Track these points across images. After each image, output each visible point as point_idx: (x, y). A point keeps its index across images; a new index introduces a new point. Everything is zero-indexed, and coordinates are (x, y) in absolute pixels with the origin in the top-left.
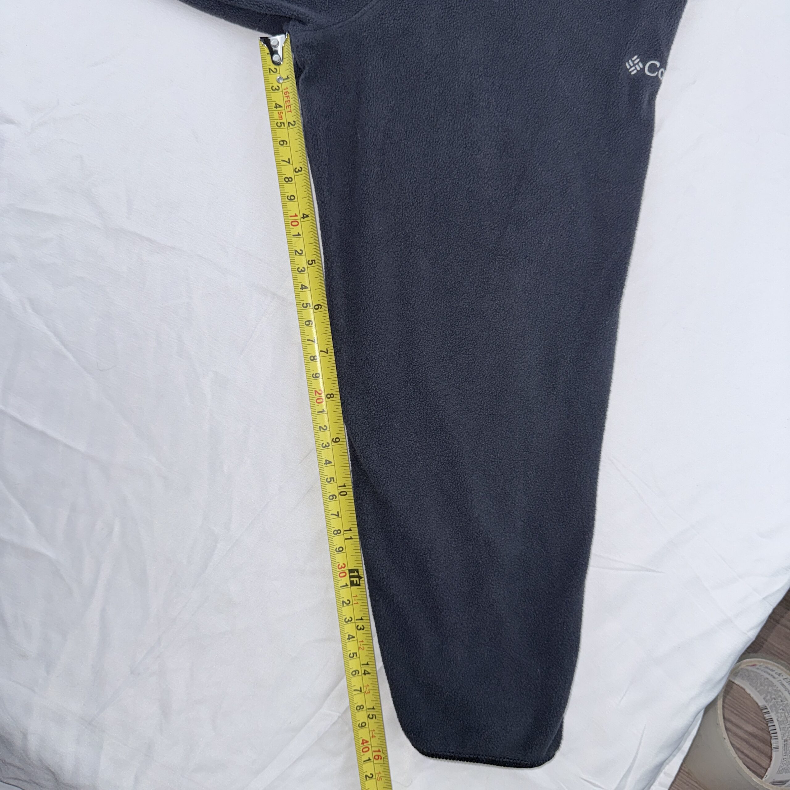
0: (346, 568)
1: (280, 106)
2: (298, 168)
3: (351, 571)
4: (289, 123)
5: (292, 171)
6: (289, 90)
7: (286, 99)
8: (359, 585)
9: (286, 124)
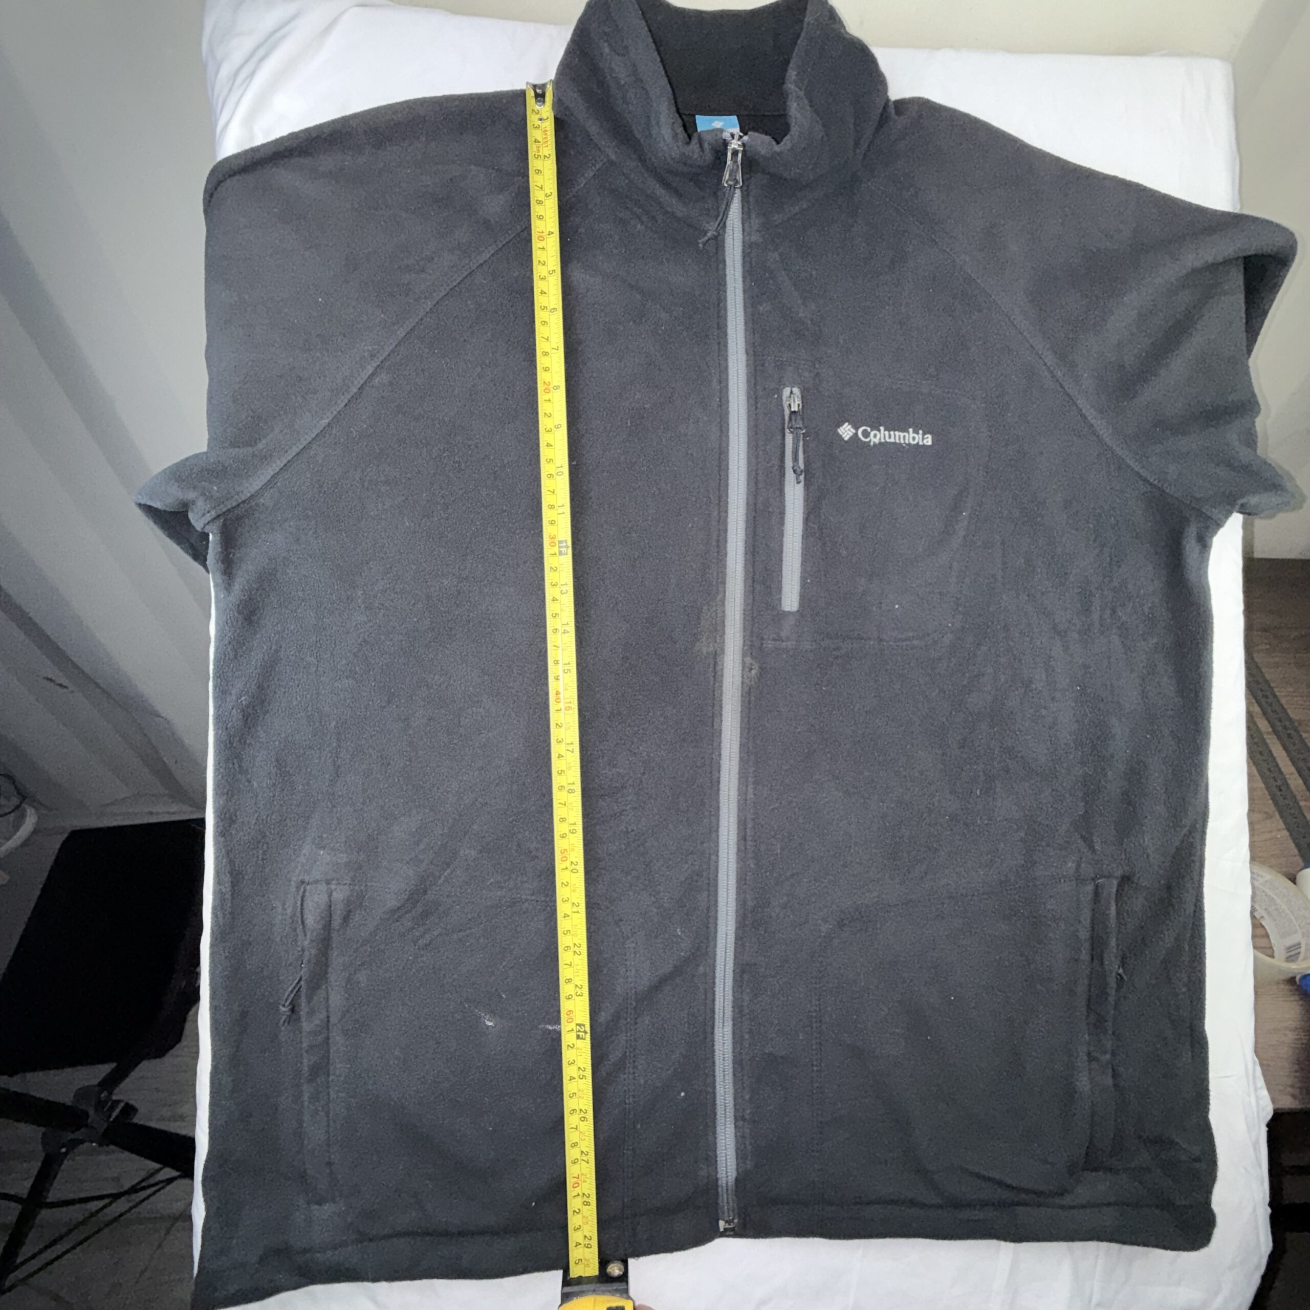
0: (557, 539)
1: (539, 142)
2: (549, 193)
3: (560, 542)
4: (545, 156)
5: (544, 196)
6: (548, 129)
7: (544, 136)
8: (567, 554)
9: (542, 158)
